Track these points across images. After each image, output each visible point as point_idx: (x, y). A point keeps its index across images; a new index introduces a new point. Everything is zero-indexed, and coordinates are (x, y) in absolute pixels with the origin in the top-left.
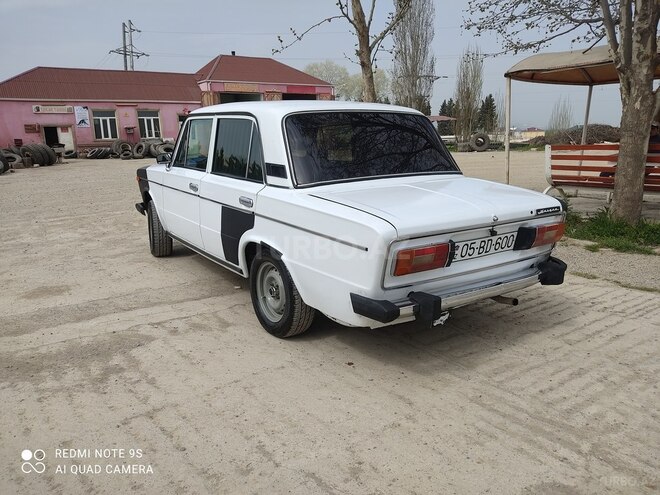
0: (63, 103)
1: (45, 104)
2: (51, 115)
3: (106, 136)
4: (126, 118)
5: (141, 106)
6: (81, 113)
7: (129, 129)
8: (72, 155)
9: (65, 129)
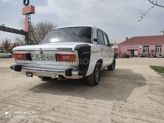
0: (137, 44)
1: (132, 45)
2: (133, 47)
3: (146, 52)
4: (152, 47)
5: (157, 45)
6: (140, 46)
7: (152, 50)
8: (136, 56)
9: (136, 50)
